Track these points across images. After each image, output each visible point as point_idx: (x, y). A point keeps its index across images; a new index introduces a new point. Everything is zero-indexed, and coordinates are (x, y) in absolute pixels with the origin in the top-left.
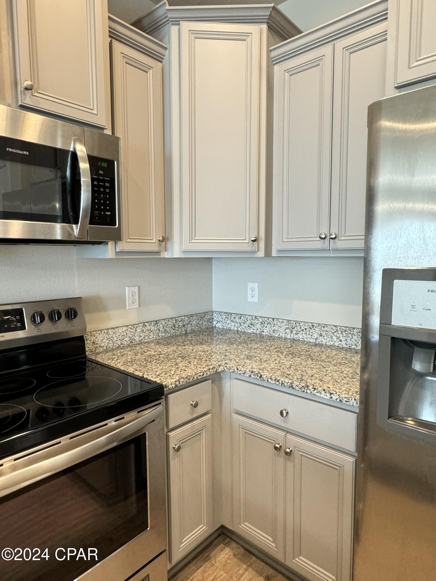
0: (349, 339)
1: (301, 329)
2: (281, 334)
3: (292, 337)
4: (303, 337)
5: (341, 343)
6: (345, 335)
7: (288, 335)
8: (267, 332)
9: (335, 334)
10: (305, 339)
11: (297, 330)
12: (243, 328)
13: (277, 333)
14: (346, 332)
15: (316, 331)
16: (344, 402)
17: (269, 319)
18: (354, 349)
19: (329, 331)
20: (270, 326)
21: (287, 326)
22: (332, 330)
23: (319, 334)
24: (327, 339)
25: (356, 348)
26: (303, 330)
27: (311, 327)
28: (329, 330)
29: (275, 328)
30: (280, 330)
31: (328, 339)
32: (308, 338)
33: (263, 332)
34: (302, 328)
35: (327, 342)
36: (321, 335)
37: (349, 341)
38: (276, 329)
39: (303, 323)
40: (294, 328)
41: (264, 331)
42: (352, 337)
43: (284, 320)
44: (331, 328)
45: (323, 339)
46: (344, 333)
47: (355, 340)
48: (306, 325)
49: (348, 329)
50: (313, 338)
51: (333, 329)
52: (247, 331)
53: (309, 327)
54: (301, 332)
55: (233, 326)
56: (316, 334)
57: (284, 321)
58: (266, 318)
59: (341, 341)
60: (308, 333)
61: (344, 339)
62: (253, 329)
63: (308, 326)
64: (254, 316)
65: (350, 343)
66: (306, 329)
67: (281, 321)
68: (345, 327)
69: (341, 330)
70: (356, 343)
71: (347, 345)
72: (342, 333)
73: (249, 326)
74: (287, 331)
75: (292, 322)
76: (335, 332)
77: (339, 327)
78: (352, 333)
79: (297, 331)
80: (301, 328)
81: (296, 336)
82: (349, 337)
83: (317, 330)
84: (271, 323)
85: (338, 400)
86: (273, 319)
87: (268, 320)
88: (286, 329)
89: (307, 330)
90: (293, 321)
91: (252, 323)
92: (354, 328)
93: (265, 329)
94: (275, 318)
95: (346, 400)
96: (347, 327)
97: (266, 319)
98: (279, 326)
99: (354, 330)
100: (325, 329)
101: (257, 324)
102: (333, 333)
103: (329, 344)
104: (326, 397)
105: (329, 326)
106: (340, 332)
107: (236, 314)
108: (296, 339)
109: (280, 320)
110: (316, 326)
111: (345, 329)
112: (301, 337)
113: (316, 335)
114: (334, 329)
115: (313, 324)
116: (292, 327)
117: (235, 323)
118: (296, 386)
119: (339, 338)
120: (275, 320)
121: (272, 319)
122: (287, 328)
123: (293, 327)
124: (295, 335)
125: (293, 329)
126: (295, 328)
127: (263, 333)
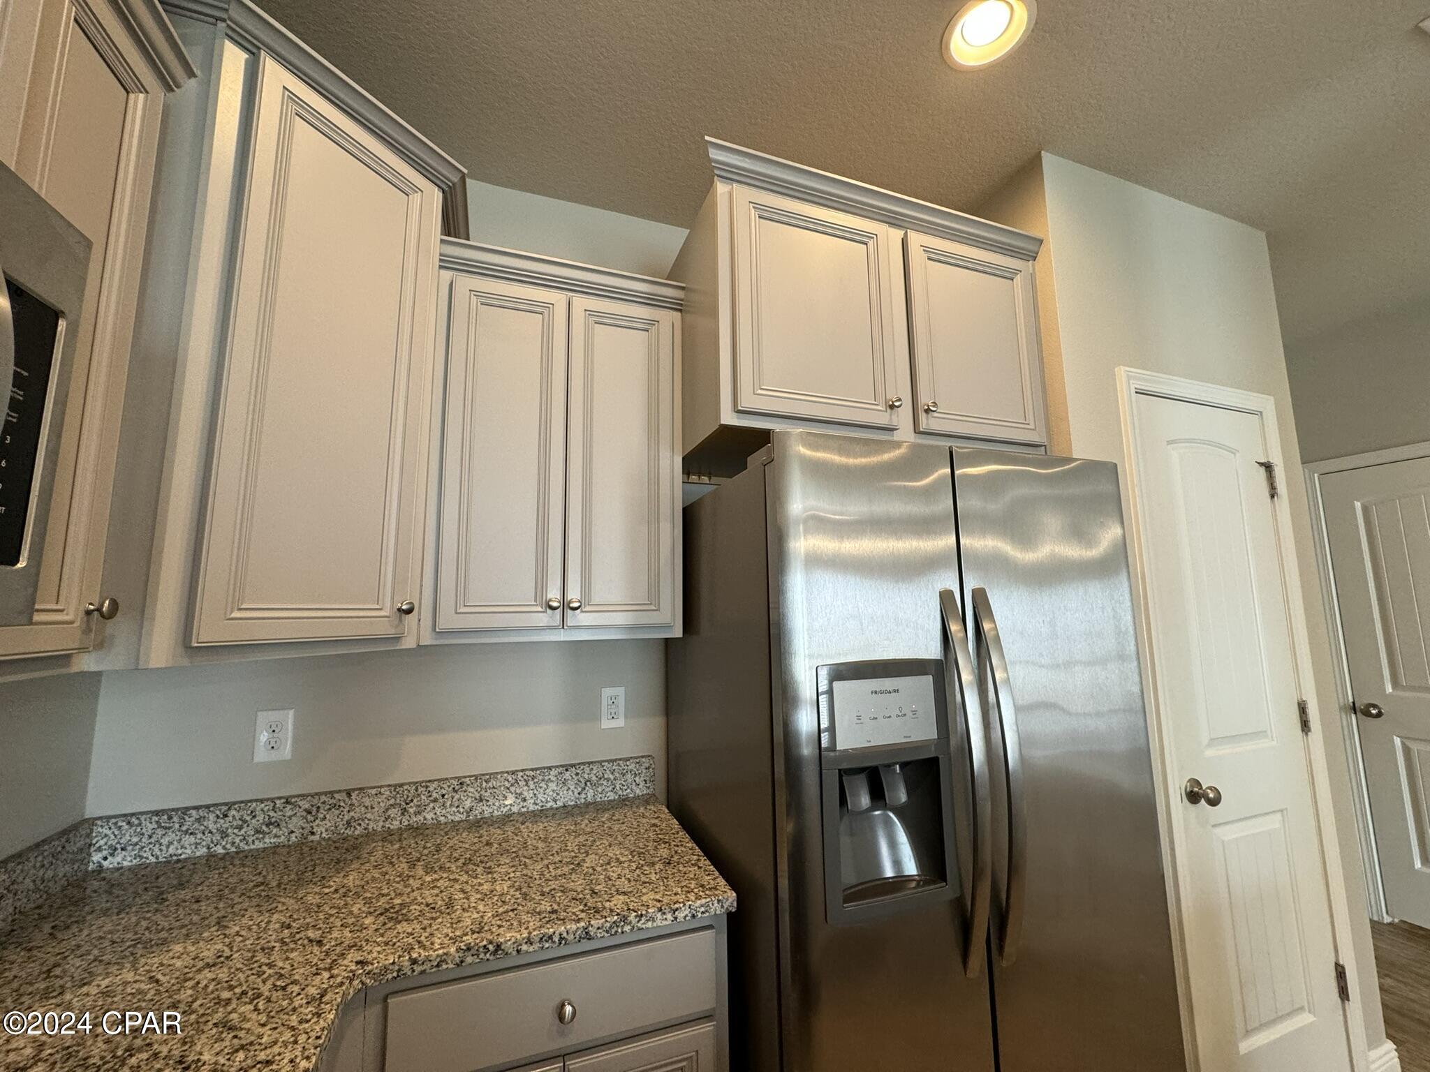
0: (542, 791)
1: (431, 798)
2: (372, 825)
3: (406, 823)
4: (434, 816)
5: (525, 804)
6: (532, 787)
7: (394, 823)
8: (326, 830)
9: (512, 789)
10: (442, 819)
11: (419, 803)
12: (233, 843)
13: (360, 825)
14: (536, 780)
15: (470, 794)
16: (700, 915)
17: (336, 795)
18: (551, 808)
19: (500, 786)
20: (337, 812)
21: (392, 801)
22: (506, 783)
23: (476, 799)
24: (494, 804)
25: (555, 806)
26: (435, 800)
27: (457, 788)
28: (499, 784)
29: (352, 814)
30: (369, 816)
31: (497, 804)
32: (448, 815)
33: (313, 833)
34: (435, 795)
35: (496, 812)
36: (481, 800)
37: (540, 796)
38: (356, 816)
39: (435, 785)
40: (412, 801)
41: (315, 830)
42: (547, 786)
43: (381, 787)
44: (502, 779)
45: (485, 808)
46: (531, 783)
47: (553, 791)
48: (445, 786)
49: (538, 772)
50: (462, 810)
51: (508, 780)
52: (252, 847)
53: (451, 789)
54: (431, 805)
55: (188, 848)
56: (469, 800)
57: (383, 790)
58: (325, 793)
59: (524, 800)
60: (448, 804)
61: (532, 795)
62: (276, 836)
63: (449, 786)
64: (280, 798)
65: (543, 800)
66: (443, 796)
67: (374, 792)
68: (532, 770)
69: (525, 777)
70: (555, 795)
71: (536, 804)
72: (526, 785)
73: (258, 832)
74: (392, 812)
75: (405, 787)
76: (512, 785)
77: (521, 774)
78: (546, 778)
79: (419, 806)
80: (430, 796)
81: (415, 820)
82: (541, 787)
83: (472, 790)
84: (342, 804)
85: (687, 918)
86: (349, 794)
87: (333, 797)
88: (387, 810)
89: (446, 797)
90: (409, 784)
91: (273, 820)
92: (550, 768)
93: (318, 826)
94: (354, 790)
95: (703, 909)
96: (536, 769)
97: (323, 798)
98: (367, 808)
99: (551, 773)
100: (490, 784)
101: (290, 817)
102: (508, 789)
103: (500, 813)
104: (665, 923)
105: (499, 776)
106: (522, 783)
107: (208, 807)
108: (415, 826)
109: (370, 791)
110: (469, 782)
111: (531, 773)
112: (429, 816)
113: (468, 804)
114: (510, 779)
115: (463, 780)
116: (405, 801)
117: (200, 835)
118: (598, 928)
119: (521, 794)
120: (354, 795)
121: (344, 794)
122: (391, 805)
123: (410, 799)
124: (413, 816)
125: (407, 804)
126: (415, 801)
127: (311, 838)
